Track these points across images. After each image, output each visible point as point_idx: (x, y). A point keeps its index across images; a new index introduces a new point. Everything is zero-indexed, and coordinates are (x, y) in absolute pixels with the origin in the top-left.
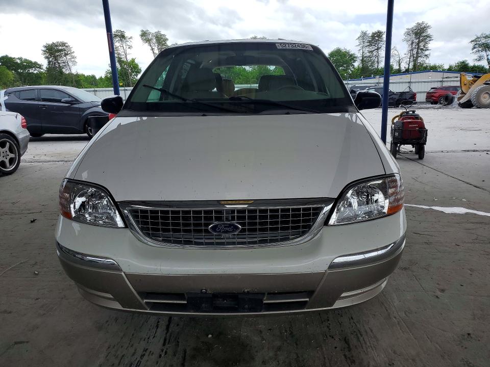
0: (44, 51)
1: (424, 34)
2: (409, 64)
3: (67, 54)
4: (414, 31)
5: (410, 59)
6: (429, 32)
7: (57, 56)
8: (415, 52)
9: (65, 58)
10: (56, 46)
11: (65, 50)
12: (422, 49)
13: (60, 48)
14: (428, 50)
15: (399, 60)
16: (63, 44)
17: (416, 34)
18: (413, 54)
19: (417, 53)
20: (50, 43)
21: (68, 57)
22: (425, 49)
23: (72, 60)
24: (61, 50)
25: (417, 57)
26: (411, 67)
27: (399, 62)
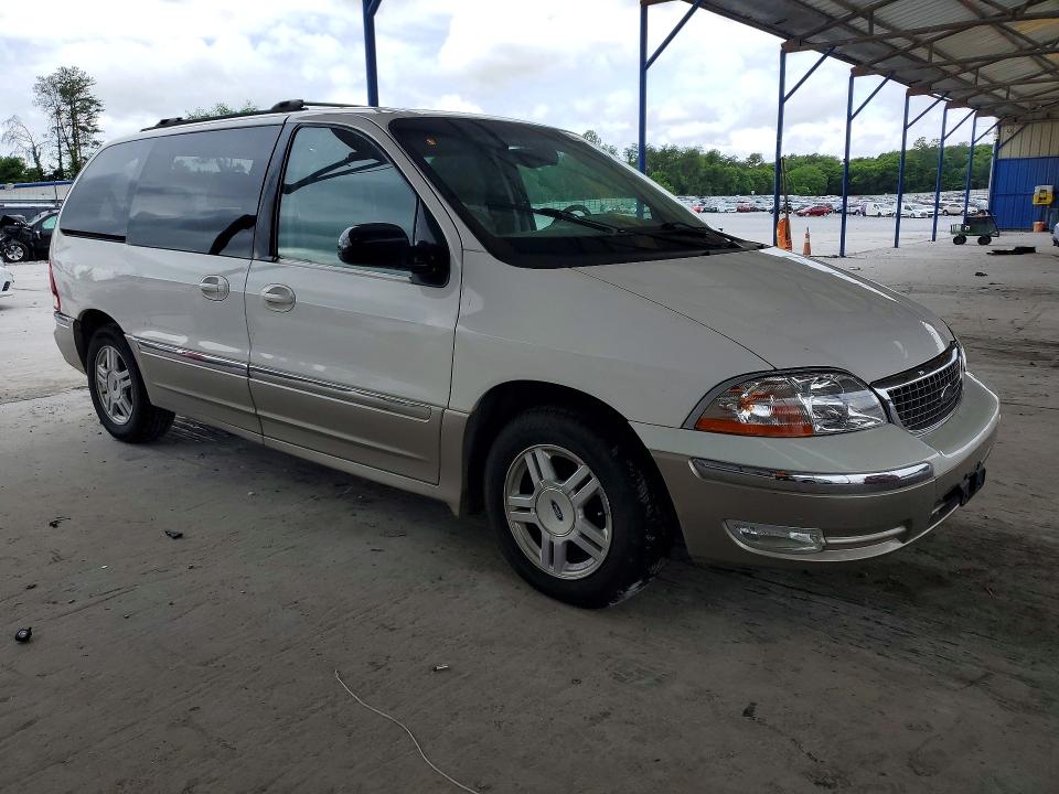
1: (82, 96)
2: (60, 160)
4: (59, 85)
5: (59, 146)
6: (92, 92)
8: (69, 131)
12: (84, 129)
14: (96, 131)
15: (34, 148)
17: (63, 92)
18: (67, 138)
19: (75, 136)
22: (90, 128)
25: (77, 144)
26: (66, 167)
27: (34, 153)
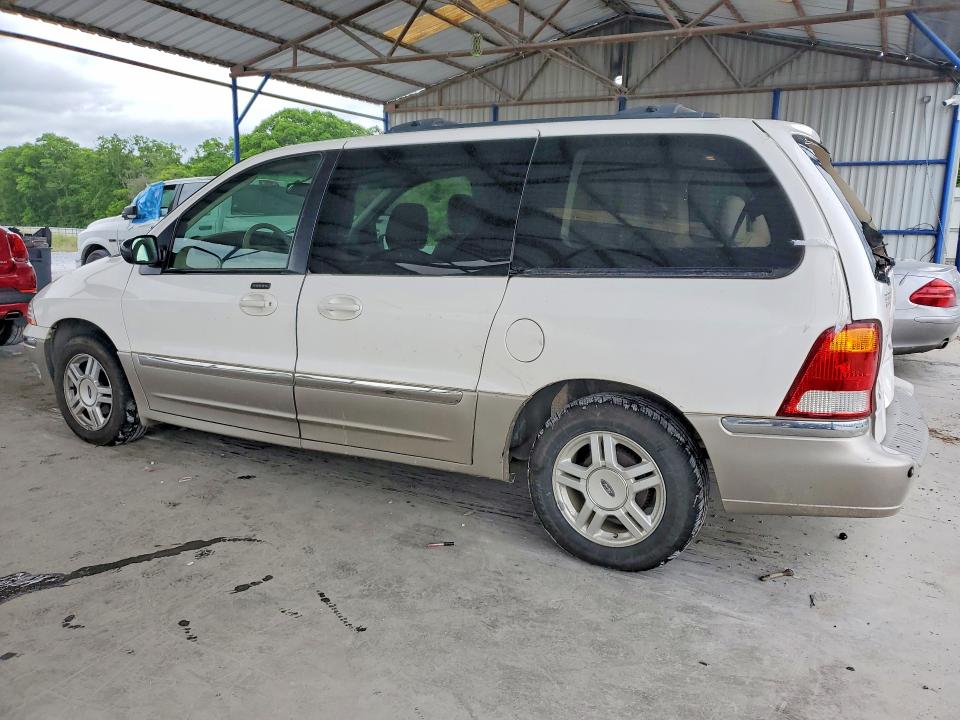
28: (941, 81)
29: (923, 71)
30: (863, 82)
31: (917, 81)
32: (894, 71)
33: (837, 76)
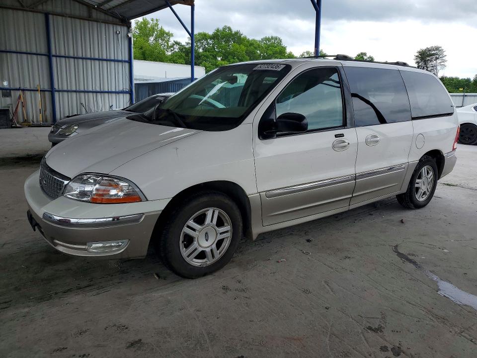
0: (417, 56)
3: (438, 58)
7: (428, 60)
9: (435, 62)
10: (429, 51)
11: (437, 54)
13: (433, 52)
16: (437, 49)
20: (424, 48)
21: (438, 61)
23: (442, 63)
24: (433, 55)
28: (123, 25)
29: (115, 19)
30: (89, 18)
31: (114, 24)
32: (102, 16)
33: (77, 13)
